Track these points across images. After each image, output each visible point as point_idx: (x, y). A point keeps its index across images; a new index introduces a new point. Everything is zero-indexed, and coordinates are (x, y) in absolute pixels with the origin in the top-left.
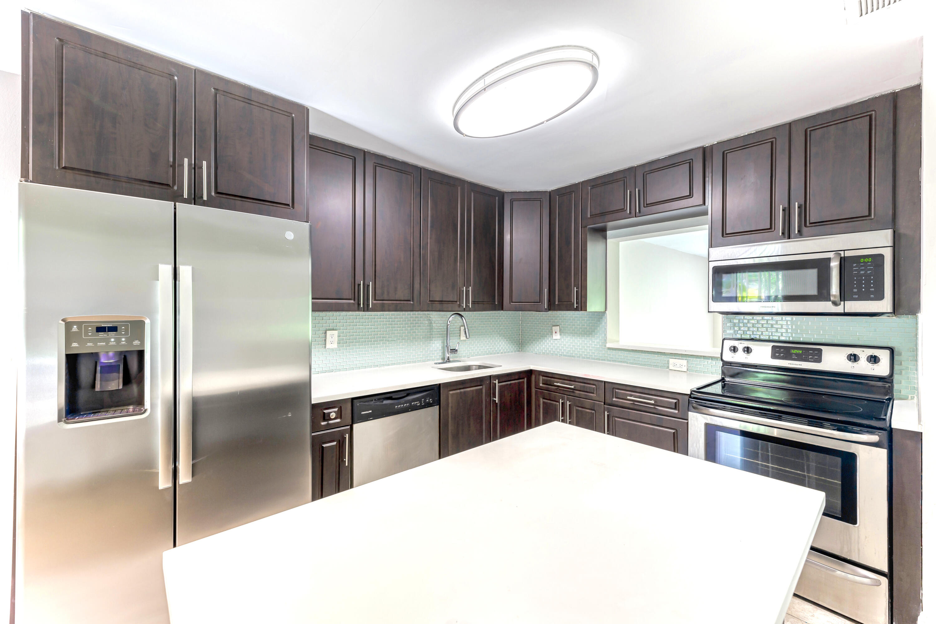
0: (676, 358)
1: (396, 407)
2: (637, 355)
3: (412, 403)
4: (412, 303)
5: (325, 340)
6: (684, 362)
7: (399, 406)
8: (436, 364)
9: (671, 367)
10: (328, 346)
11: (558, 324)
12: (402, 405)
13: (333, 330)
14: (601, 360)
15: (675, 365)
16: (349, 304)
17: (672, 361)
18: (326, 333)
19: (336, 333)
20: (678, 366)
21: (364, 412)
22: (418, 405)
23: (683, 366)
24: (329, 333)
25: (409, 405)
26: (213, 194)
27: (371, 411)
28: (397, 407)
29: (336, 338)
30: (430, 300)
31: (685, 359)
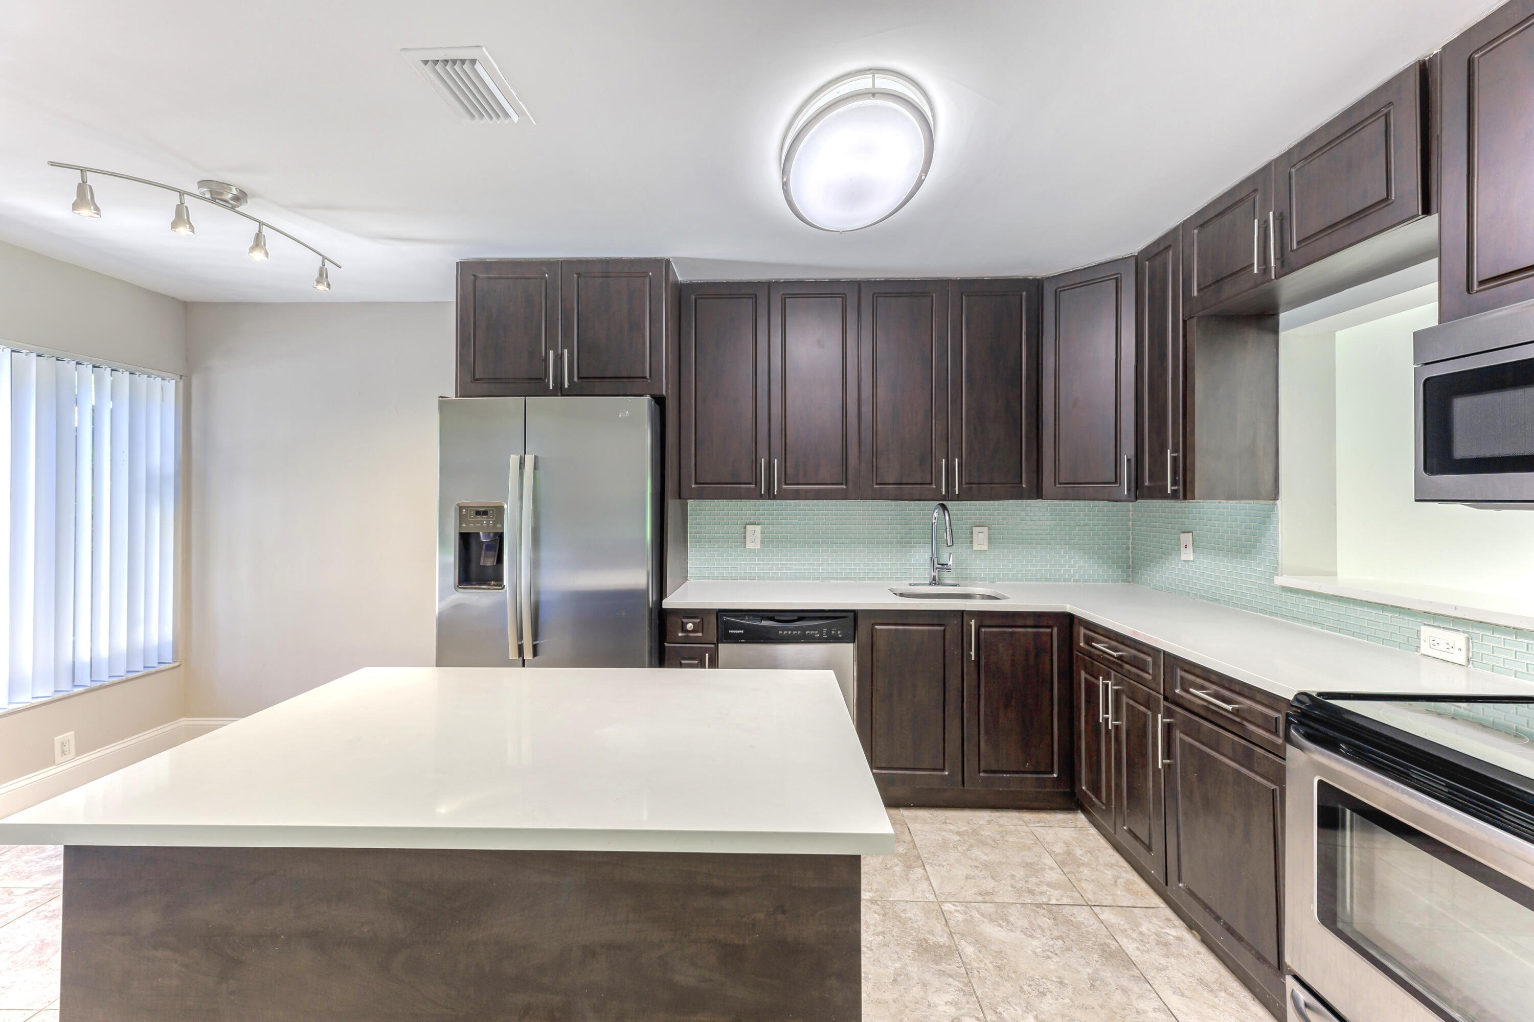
0: (1439, 627)
1: (780, 632)
2: (1342, 608)
3: (807, 632)
4: (844, 487)
5: (745, 537)
6: (1458, 639)
7: (785, 632)
8: (910, 585)
9: (1425, 649)
10: (749, 545)
11: (1190, 529)
12: (790, 632)
13: (755, 524)
14: (1270, 615)
15: (1434, 644)
16: (749, 489)
17: (1427, 632)
18: (745, 528)
19: (758, 528)
20: (1443, 646)
21: (733, 630)
22: (816, 636)
23: (1456, 648)
24: (749, 528)
25: (800, 633)
26: (576, 379)
27: (742, 631)
28: (782, 633)
29: (758, 535)
30: (878, 482)
31: (1463, 632)
